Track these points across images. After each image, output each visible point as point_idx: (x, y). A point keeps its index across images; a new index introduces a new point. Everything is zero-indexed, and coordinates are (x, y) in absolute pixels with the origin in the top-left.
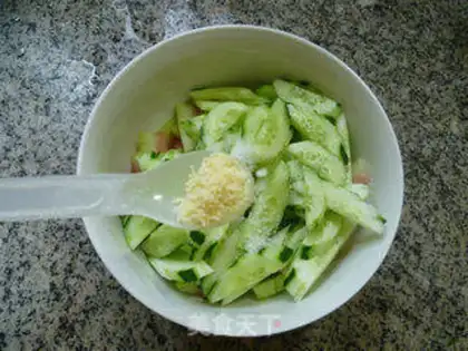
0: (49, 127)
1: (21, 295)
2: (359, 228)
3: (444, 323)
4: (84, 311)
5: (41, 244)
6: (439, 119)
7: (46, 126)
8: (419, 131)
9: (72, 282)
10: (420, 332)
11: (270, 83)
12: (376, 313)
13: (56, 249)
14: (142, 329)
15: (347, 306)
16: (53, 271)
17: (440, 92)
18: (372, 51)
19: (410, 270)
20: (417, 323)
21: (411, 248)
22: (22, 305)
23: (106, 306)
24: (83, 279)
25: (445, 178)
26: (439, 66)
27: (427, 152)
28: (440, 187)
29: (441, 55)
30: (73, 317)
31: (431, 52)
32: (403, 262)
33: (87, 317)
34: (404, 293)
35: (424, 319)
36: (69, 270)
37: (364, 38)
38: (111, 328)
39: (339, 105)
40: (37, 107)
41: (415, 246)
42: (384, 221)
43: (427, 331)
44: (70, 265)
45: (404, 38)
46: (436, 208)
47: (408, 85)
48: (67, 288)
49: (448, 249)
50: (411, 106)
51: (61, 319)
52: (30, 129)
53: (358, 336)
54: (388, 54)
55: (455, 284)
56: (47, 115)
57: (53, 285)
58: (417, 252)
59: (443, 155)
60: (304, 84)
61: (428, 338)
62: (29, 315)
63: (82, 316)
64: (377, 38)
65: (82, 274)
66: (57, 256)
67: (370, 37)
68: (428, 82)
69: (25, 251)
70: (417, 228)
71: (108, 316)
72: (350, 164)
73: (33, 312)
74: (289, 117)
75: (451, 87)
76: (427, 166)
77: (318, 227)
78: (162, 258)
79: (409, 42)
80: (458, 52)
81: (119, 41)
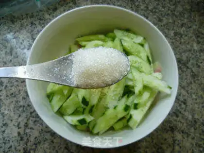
0: (12, 61)
1: (4, 139)
2: (159, 92)
4: (35, 144)
5: (12, 114)
6: (188, 44)
7: (11, 61)
8: (180, 50)
9: (28, 131)
10: (190, 139)
11: (112, 32)
12: (170, 132)
13: (20, 116)
15: (156, 130)
16: (19, 127)
17: (187, 32)
18: (155, 16)
19: (183, 111)
20: (188, 135)
21: (182, 102)
22: (5, 144)
23: (45, 141)
24: (33, 129)
25: (194, 69)
26: (186, 21)
27: (184, 58)
28: (192, 74)
29: (186, 16)
30: (30, 147)
31: (181, 14)
32: (179, 108)
33: (36, 147)
34: (181, 122)
36: (26, 125)
37: (151, 11)
38: (48, 151)
39: (144, 38)
40: (6, 52)
41: (184, 101)
42: (171, 88)
44: (26, 123)
45: (169, 10)
46: (191, 83)
47: (173, 30)
48: (26, 134)
49: (198, 101)
50: (175, 39)
51: (24, 149)
52: (4, 62)
53: (162, 144)
54: (163, 17)
56: (11, 55)
57: (19, 134)
58: (185, 103)
59: (191, 59)
60: (128, 30)
61: (194, 142)
62: (9, 148)
63: (34, 147)
64: (157, 10)
65: (32, 127)
66: (20, 119)
67: (154, 10)
68: (182, 28)
69: (5, 118)
70: (183, 92)
71: (46, 145)
72: (152, 64)
73: (11, 147)
74: (122, 45)
75: (191, 29)
76: (185, 64)
77: (141, 94)
78: (69, 115)
79: (171, 11)
80: (193, 14)
81: (42, 20)
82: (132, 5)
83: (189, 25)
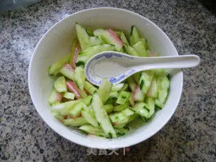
3: (180, 134)
4: (7, 140)
14: (32, 146)
17: (171, 28)
20: (166, 135)
23: (16, 137)
24: (5, 125)
26: (170, 16)
29: (171, 12)
31: (166, 11)
35: (169, 133)
37: (134, 8)
38: (18, 147)
43: (172, 138)
45: (152, 6)
55: (184, 115)
61: (173, 142)
63: (5, 143)
64: (140, 7)
65: (5, 123)
67: (137, 7)
68: (165, 24)
75: (176, 25)
79: (155, 8)
80: (179, 10)
81: (23, 20)
82: (114, 3)
83: (173, 20)
